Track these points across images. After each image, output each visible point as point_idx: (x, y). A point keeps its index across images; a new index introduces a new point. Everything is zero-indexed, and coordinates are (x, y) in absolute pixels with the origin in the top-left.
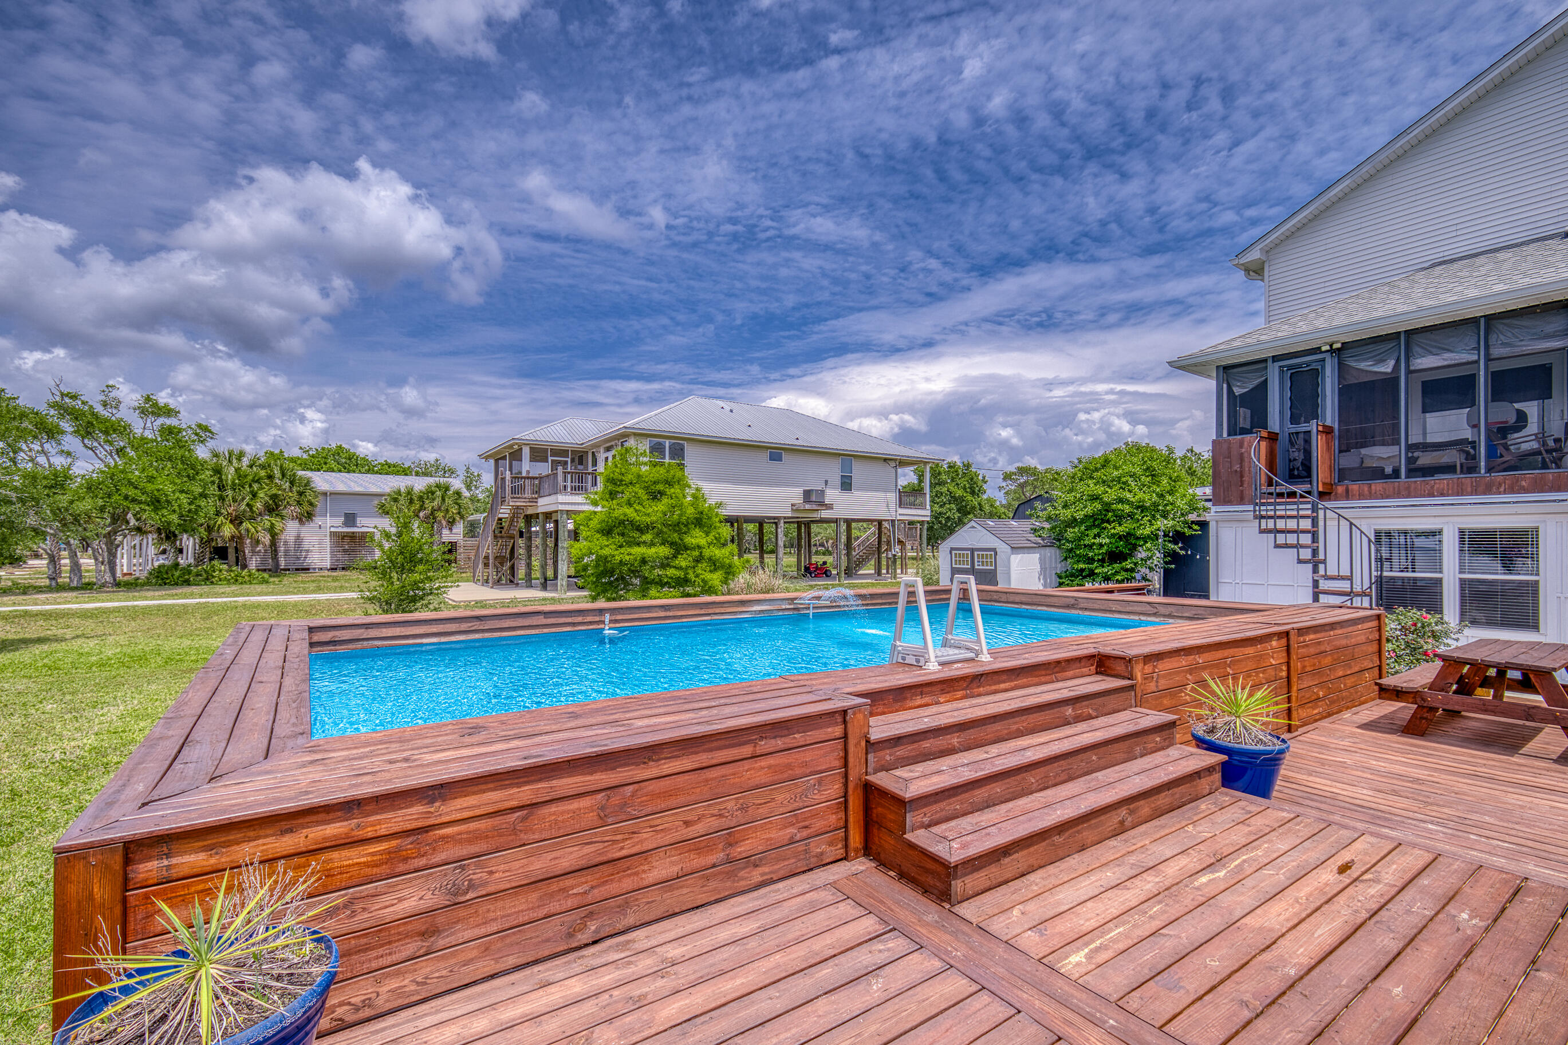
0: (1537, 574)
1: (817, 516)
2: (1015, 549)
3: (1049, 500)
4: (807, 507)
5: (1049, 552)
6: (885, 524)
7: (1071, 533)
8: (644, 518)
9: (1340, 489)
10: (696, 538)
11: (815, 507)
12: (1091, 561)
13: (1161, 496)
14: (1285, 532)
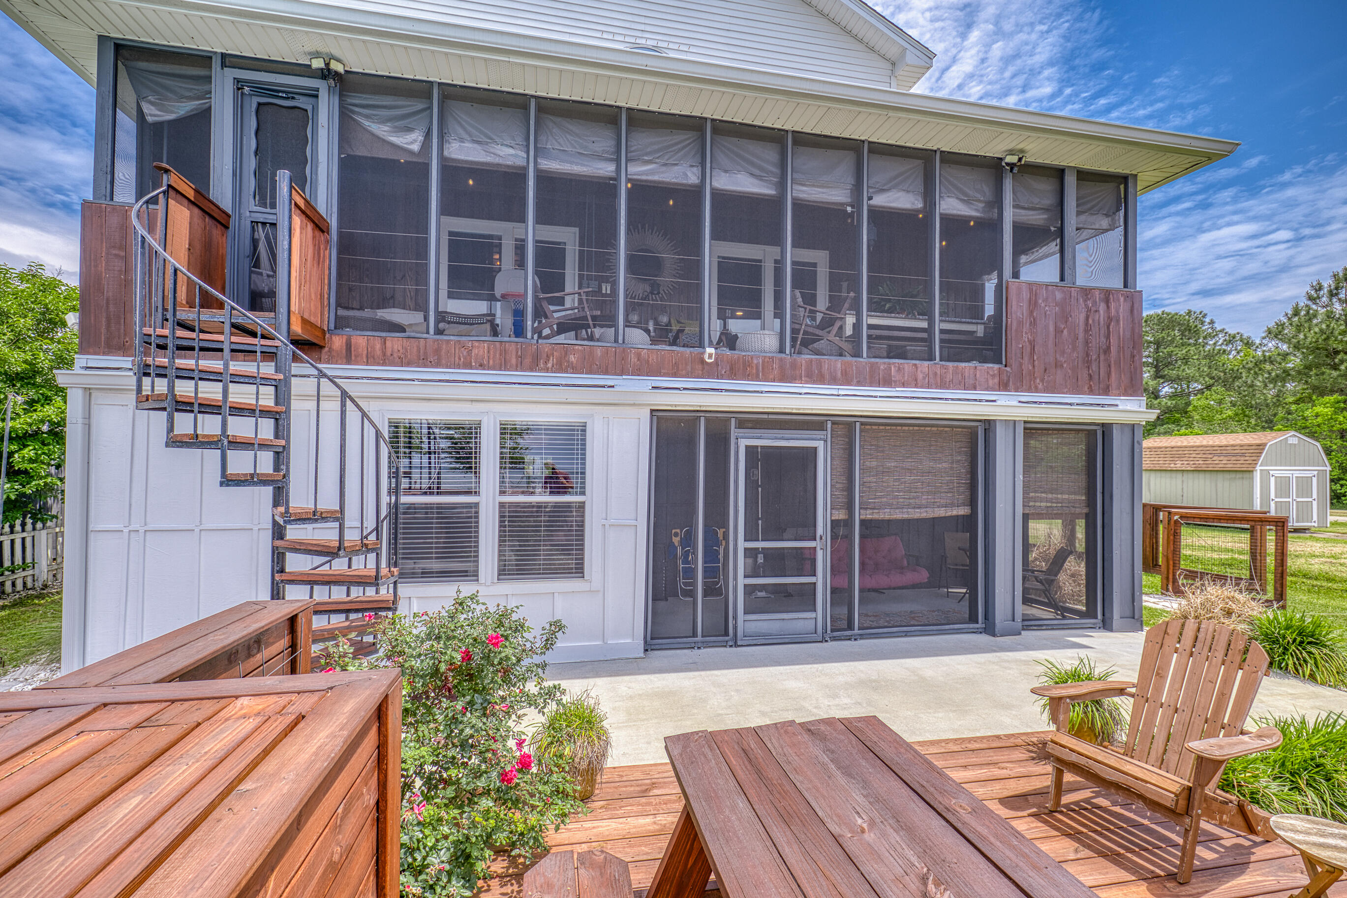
0: (583, 493)
9: (337, 342)
14: (209, 408)
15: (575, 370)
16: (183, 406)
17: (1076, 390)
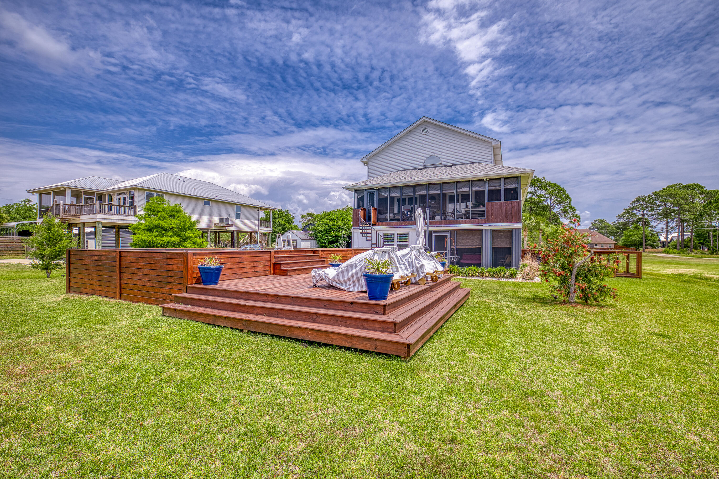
0: (408, 243)
1: (225, 229)
2: (303, 240)
3: (314, 225)
4: (222, 225)
5: (313, 241)
6: (253, 234)
7: (319, 235)
8: (168, 225)
9: (378, 223)
10: (189, 234)
11: (225, 225)
12: (325, 243)
13: (345, 224)
14: (366, 233)
15: (406, 225)
16: (364, 233)
17: (503, 222)
